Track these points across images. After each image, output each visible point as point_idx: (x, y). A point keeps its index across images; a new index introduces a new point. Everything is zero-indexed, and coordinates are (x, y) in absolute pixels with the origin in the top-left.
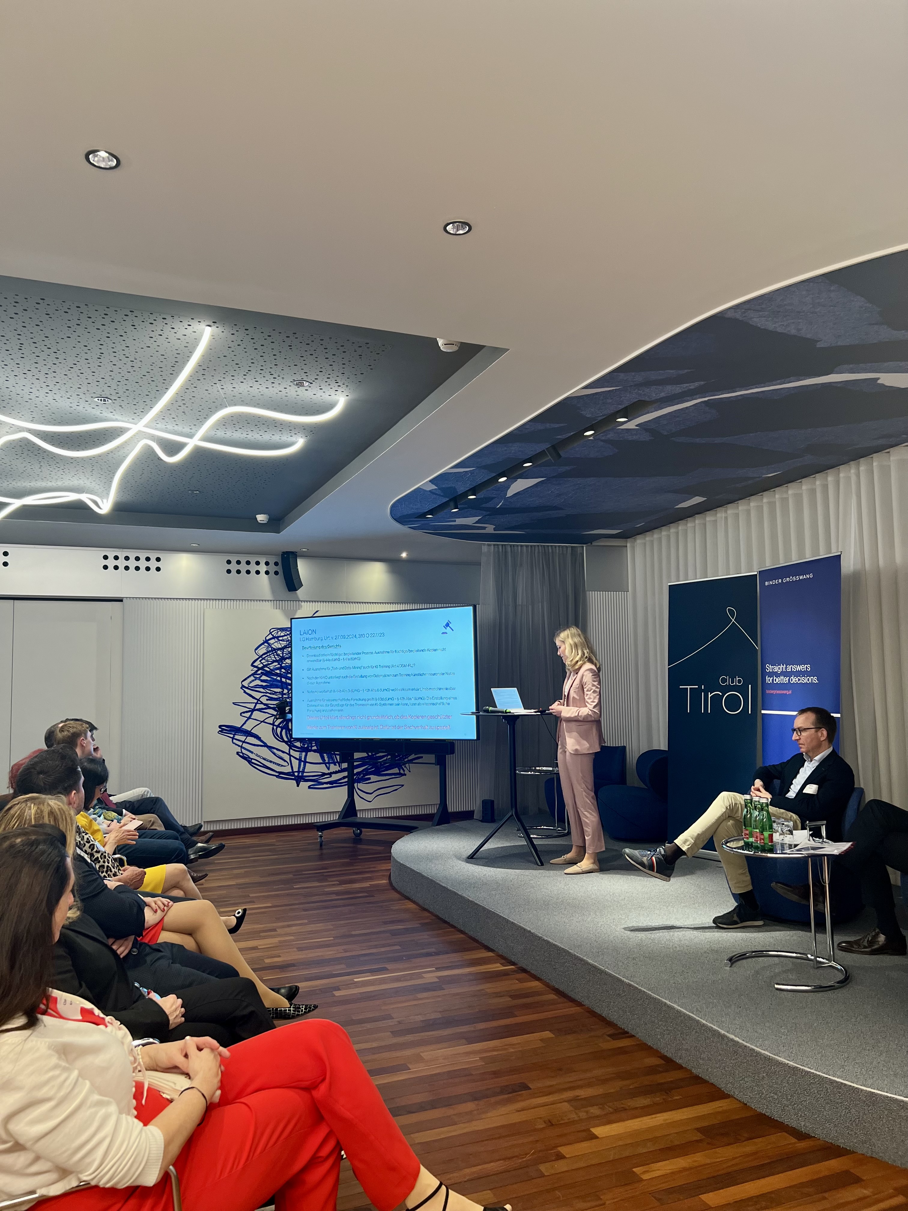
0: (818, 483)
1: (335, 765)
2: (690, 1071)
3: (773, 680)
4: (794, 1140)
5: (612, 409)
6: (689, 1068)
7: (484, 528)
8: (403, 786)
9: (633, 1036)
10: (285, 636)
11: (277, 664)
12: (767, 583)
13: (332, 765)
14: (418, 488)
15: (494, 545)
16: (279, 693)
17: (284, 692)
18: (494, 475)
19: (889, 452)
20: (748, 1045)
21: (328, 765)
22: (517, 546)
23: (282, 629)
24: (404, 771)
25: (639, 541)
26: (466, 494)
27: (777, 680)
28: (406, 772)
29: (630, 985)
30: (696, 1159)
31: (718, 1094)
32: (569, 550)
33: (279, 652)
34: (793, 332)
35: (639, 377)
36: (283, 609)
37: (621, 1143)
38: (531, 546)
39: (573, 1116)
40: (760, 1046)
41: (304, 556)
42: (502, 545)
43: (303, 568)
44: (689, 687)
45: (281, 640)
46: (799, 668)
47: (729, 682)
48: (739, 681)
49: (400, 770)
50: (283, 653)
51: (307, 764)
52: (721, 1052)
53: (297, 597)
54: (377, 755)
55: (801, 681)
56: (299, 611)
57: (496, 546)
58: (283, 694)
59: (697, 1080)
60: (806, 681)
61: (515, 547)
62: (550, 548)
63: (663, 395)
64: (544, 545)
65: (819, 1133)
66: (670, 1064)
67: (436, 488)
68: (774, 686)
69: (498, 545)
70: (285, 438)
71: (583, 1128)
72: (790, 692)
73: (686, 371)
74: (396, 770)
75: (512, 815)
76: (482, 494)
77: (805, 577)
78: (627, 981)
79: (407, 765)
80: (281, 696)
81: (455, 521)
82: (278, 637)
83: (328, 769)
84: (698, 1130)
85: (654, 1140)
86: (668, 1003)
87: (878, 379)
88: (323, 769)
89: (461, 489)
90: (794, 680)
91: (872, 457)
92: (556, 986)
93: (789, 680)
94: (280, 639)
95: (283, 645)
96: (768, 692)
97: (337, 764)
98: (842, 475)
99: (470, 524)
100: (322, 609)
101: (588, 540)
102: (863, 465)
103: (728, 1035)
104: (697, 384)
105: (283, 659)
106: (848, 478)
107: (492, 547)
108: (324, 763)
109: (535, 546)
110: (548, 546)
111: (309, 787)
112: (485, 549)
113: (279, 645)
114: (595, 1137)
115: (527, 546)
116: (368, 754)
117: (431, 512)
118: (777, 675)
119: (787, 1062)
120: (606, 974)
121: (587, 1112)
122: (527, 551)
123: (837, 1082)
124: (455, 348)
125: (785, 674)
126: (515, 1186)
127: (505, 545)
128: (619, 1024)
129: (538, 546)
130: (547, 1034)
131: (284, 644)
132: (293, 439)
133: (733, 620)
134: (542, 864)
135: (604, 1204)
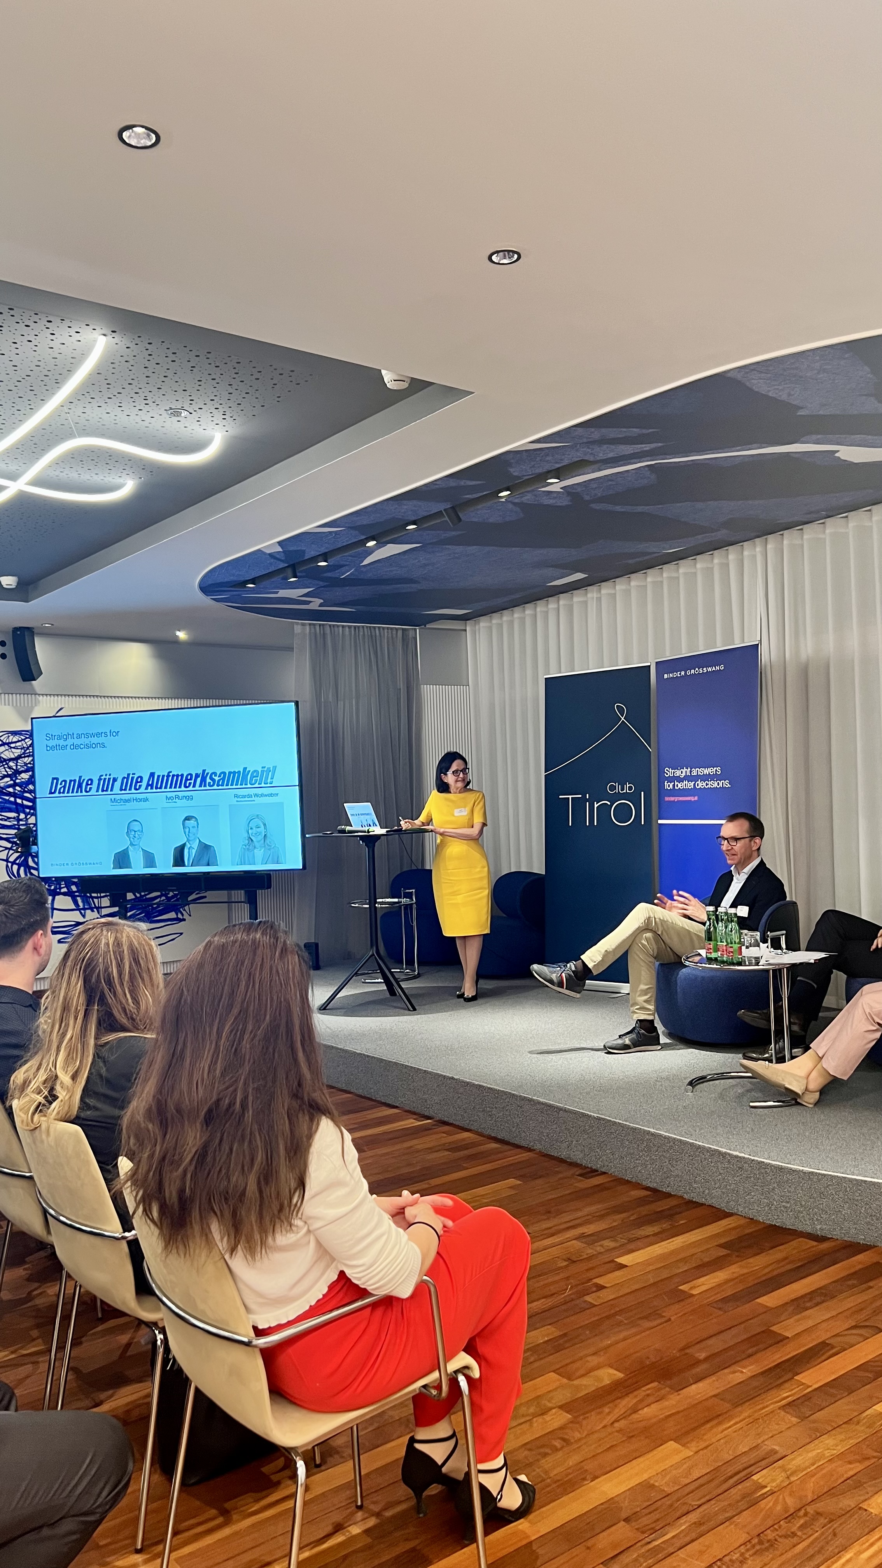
0: (716, 561)
1: (93, 911)
2: (682, 1197)
3: (674, 785)
4: (815, 1243)
5: (547, 467)
6: (680, 1194)
7: (309, 602)
8: (181, 934)
9: (605, 1173)
10: (19, 741)
11: (9, 779)
12: (666, 676)
13: (88, 912)
14: (259, 550)
15: (310, 624)
16: (14, 818)
17: (20, 817)
18: (363, 537)
19: (802, 529)
20: (756, 1158)
21: (83, 912)
22: (338, 626)
23: (14, 733)
24: (183, 915)
25: (483, 623)
26: (315, 559)
27: (680, 786)
28: (186, 916)
29: (599, 1119)
30: (734, 1271)
31: (720, 1214)
32: (400, 633)
33: (11, 764)
34: (784, 397)
35: (596, 434)
36: (15, 705)
37: (651, 1268)
38: (355, 627)
39: (590, 1251)
40: (769, 1158)
41: (46, 634)
42: (320, 625)
43: (42, 650)
44: (570, 797)
45: (14, 748)
46: (706, 771)
47: (618, 789)
48: (630, 788)
49: (177, 915)
50: (17, 765)
51: (55, 911)
52: (722, 1172)
53: (33, 689)
54: (148, 897)
55: (709, 786)
56: (36, 708)
57: (312, 626)
58: (19, 820)
59: (692, 1204)
60: (716, 785)
61: (336, 629)
62: (377, 630)
63: (611, 455)
64: (370, 627)
65: (837, 1234)
66: (657, 1194)
67: (281, 550)
68: (674, 792)
69: (314, 625)
70: (111, 479)
71: (607, 1260)
72: (696, 798)
73: (651, 430)
74: (172, 915)
75: (373, 955)
76: (333, 561)
77: (714, 669)
78: (595, 1115)
79: (186, 908)
80: (16, 823)
81: (277, 593)
82: (8, 744)
83: (84, 916)
84: (720, 1246)
85: (684, 1260)
86: (652, 1130)
87: (838, 451)
88: (76, 916)
89: (311, 553)
90: (701, 784)
91: (782, 535)
92: (493, 1135)
93: (694, 784)
94: (12, 745)
95: (16, 755)
96: (667, 799)
97: (95, 910)
98: (746, 553)
99: (294, 597)
100: (67, 706)
101: (422, 621)
102: (772, 542)
103: (731, 1152)
104: (653, 446)
105: (17, 772)
106: (754, 557)
107: (308, 627)
108: (78, 909)
109: (359, 627)
110: (374, 628)
111: (59, 941)
112: (298, 629)
113: (11, 753)
114: (622, 1266)
115: (350, 627)
116: (135, 895)
117: (253, 581)
118: (680, 780)
119: (801, 1168)
120: (566, 1111)
121: (602, 1246)
122: (350, 632)
123: (856, 1180)
124: (405, 385)
125: (688, 778)
126: (572, 1318)
127: (323, 625)
128: (584, 1163)
129: (363, 626)
130: (512, 1181)
131: (18, 752)
132: (121, 481)
133: (623, 719)
134: (415, 1009)
135: (670, 1320)
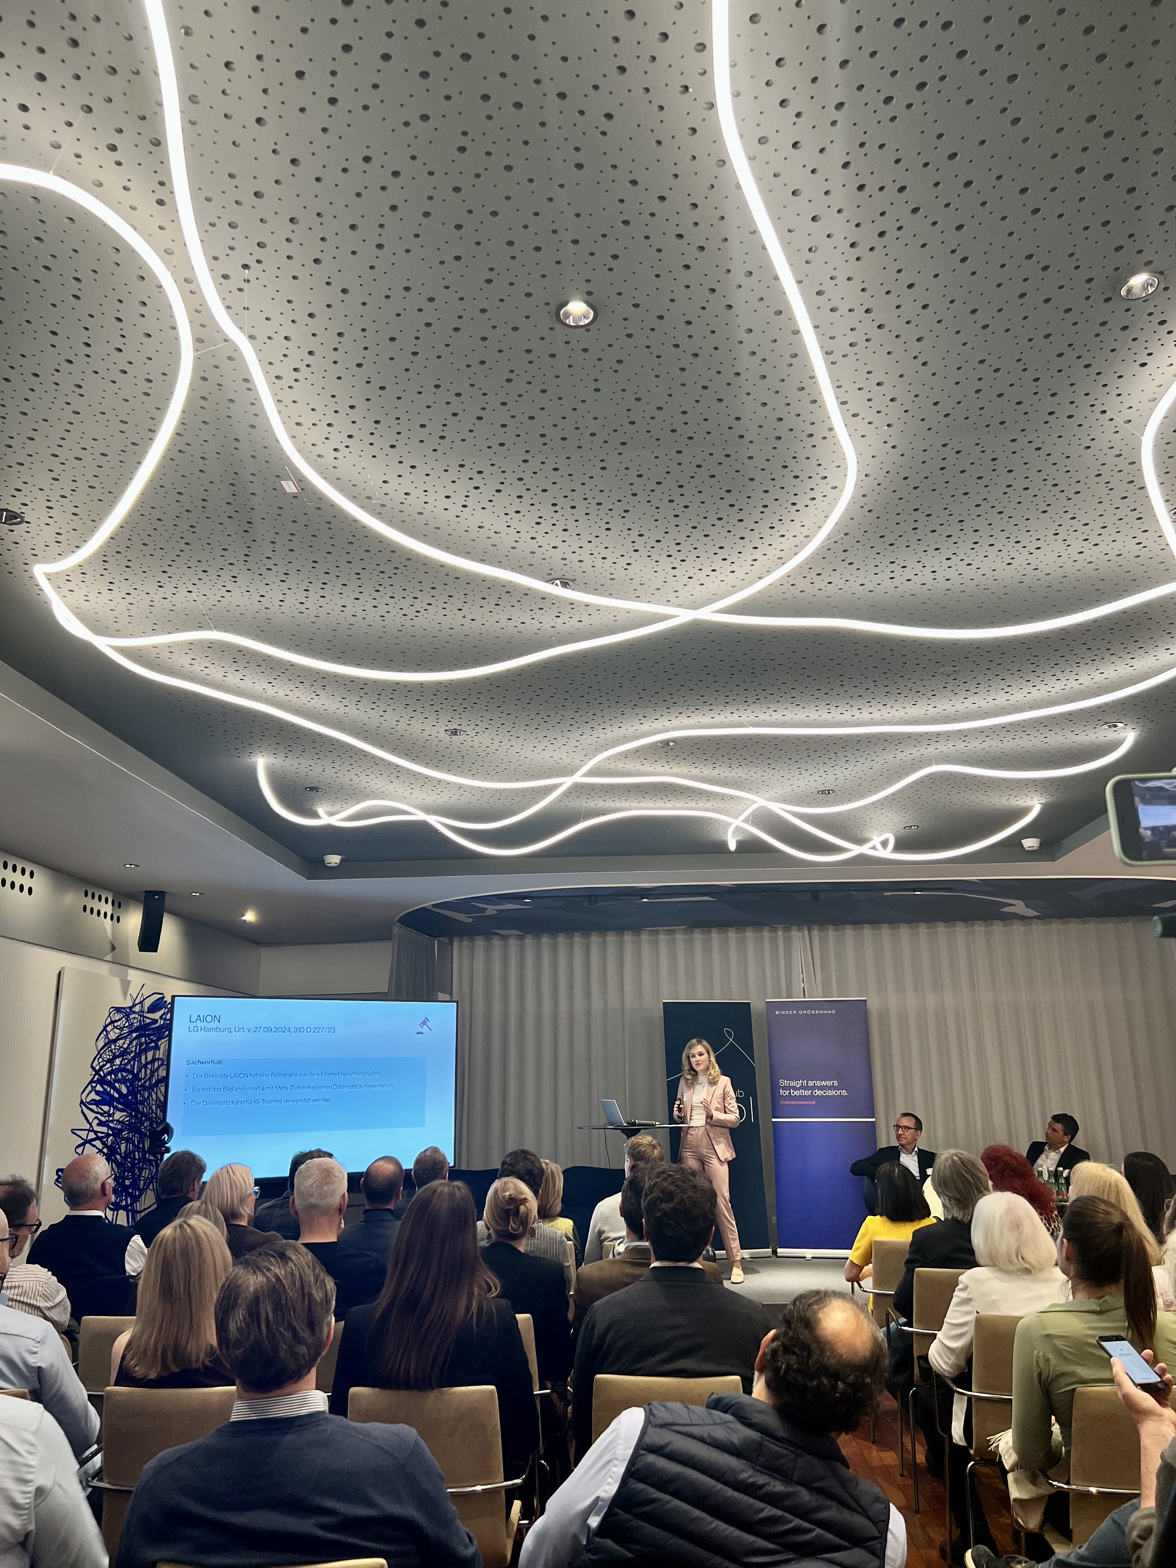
3: (790, 1093)
11: (110, 1065)
12: (777, 1013)
16: (107, 1113)
27: (796, 1093)
33: (113, 1046)
46: (824, 1083)
55: (828, 1094)
60: (833, 1093)
68: (790, 1097)
72: (814, 1102)
77: (825, 1012)
82: (114, 1023)
90: (819, 1093)
93: (812, 1093)
95: (116, 1036)
96: (782, 1102)
105: (115, 1057)
112: (396, 931)
113: (114, 1034)
118: (795, 1089)
125: (804, 1088)
131: (117, 1033)
133: (731, 1040)
